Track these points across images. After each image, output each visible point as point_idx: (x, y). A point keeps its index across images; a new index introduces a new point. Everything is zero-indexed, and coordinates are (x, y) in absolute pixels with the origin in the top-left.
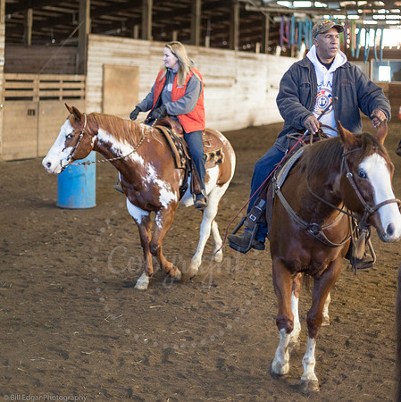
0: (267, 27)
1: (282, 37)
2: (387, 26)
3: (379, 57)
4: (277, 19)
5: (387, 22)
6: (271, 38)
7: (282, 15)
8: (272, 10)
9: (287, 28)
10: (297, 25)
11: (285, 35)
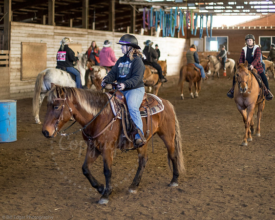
0: (134, 15)
1: (145, 22)
2: (215, 14)
3: (210, 35)
4: (141, 10)
5: (215, 11)
6: (137, 23)
7: (144, 7)
8: (137, 3)
9: (148, 15)
10: (154, 13)
11: (146, 21)
